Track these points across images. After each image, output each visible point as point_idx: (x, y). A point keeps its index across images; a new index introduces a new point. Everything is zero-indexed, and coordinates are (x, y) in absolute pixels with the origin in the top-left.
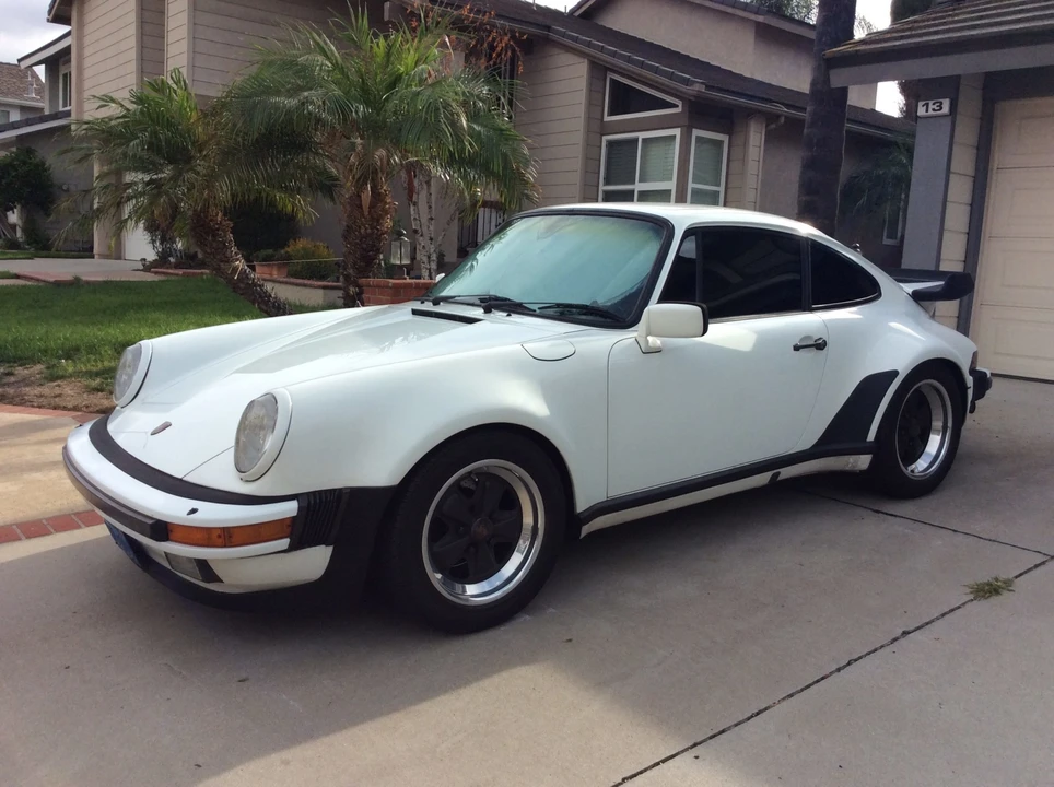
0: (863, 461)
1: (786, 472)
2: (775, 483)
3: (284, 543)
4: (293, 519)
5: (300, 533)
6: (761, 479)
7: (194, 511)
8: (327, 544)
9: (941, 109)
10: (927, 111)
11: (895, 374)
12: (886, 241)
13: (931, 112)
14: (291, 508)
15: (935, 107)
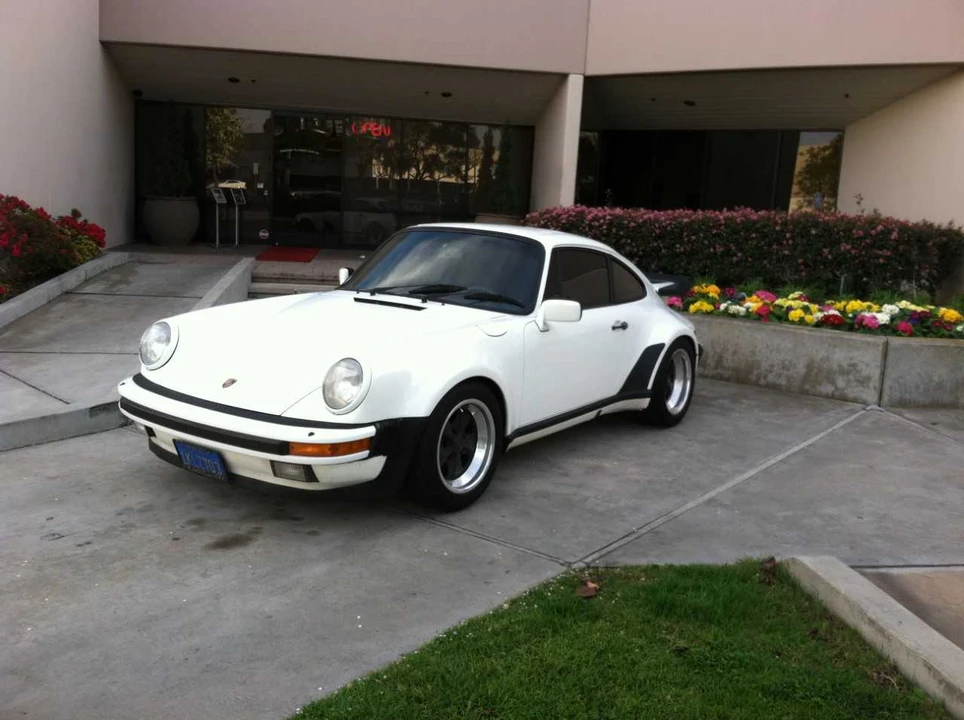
0: (644, 403)
1: (605, 410)
2: (598, 418)
3: (366, 453)
4: (371, 438)
5: (373, 446)
6: (591, 415)
7: (311, 434)
8: (384, 455)
11: (662, 345)
14: (371, 431)
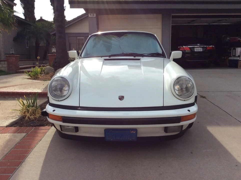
9: (94, 16)
10: (91, 16)
12: (27, 47)
13: (92, 16)
15: (93, 15)
